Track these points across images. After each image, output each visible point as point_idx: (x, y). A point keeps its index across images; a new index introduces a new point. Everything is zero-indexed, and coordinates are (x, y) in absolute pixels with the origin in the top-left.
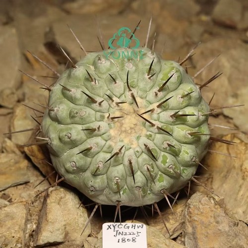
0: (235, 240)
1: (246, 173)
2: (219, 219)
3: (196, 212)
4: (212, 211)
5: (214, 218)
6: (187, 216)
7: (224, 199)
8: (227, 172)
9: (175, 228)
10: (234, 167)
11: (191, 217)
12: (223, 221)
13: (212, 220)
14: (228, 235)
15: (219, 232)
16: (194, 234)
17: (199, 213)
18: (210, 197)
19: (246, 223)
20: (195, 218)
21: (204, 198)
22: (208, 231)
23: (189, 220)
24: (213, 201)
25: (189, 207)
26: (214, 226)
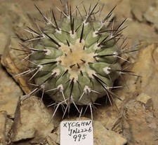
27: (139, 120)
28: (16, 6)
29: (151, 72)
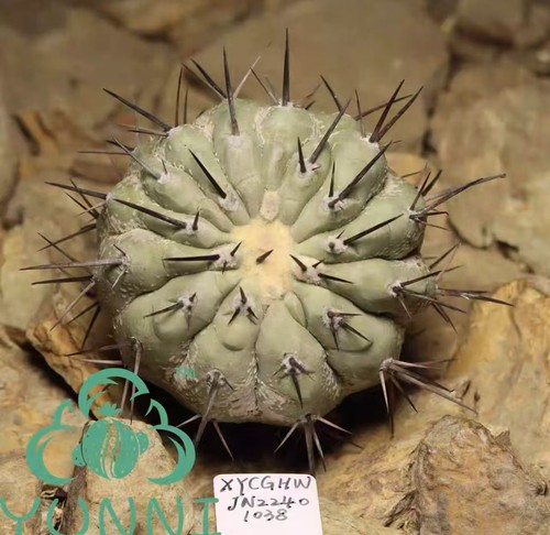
2: (500, 480)
3: (446, 464)
4: (483, 460)
6: (425, 477)
7: (508, 433)
8: (513, 370)
9: (396, 508)
10: (529, 358)
11: (432, 478)
12: (511, 483)
13: (484, 482)
16: (441, 517)
17: (453, 467)
20: (443, 480)
21: (463, 431)
23: (430, 484)
24: (484, 438)
25: (428, 453)
27: (467, 482)
29: (510, 365)
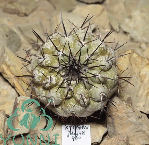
0: (140, 127)
1: (143, 78)
5: (126, 113)
14: (135, 124)
15: (129, 122)
18: (123, 101)
19: (145, 114)
22: (122, 121)
26: (126, 118)
28: (8, 20)
